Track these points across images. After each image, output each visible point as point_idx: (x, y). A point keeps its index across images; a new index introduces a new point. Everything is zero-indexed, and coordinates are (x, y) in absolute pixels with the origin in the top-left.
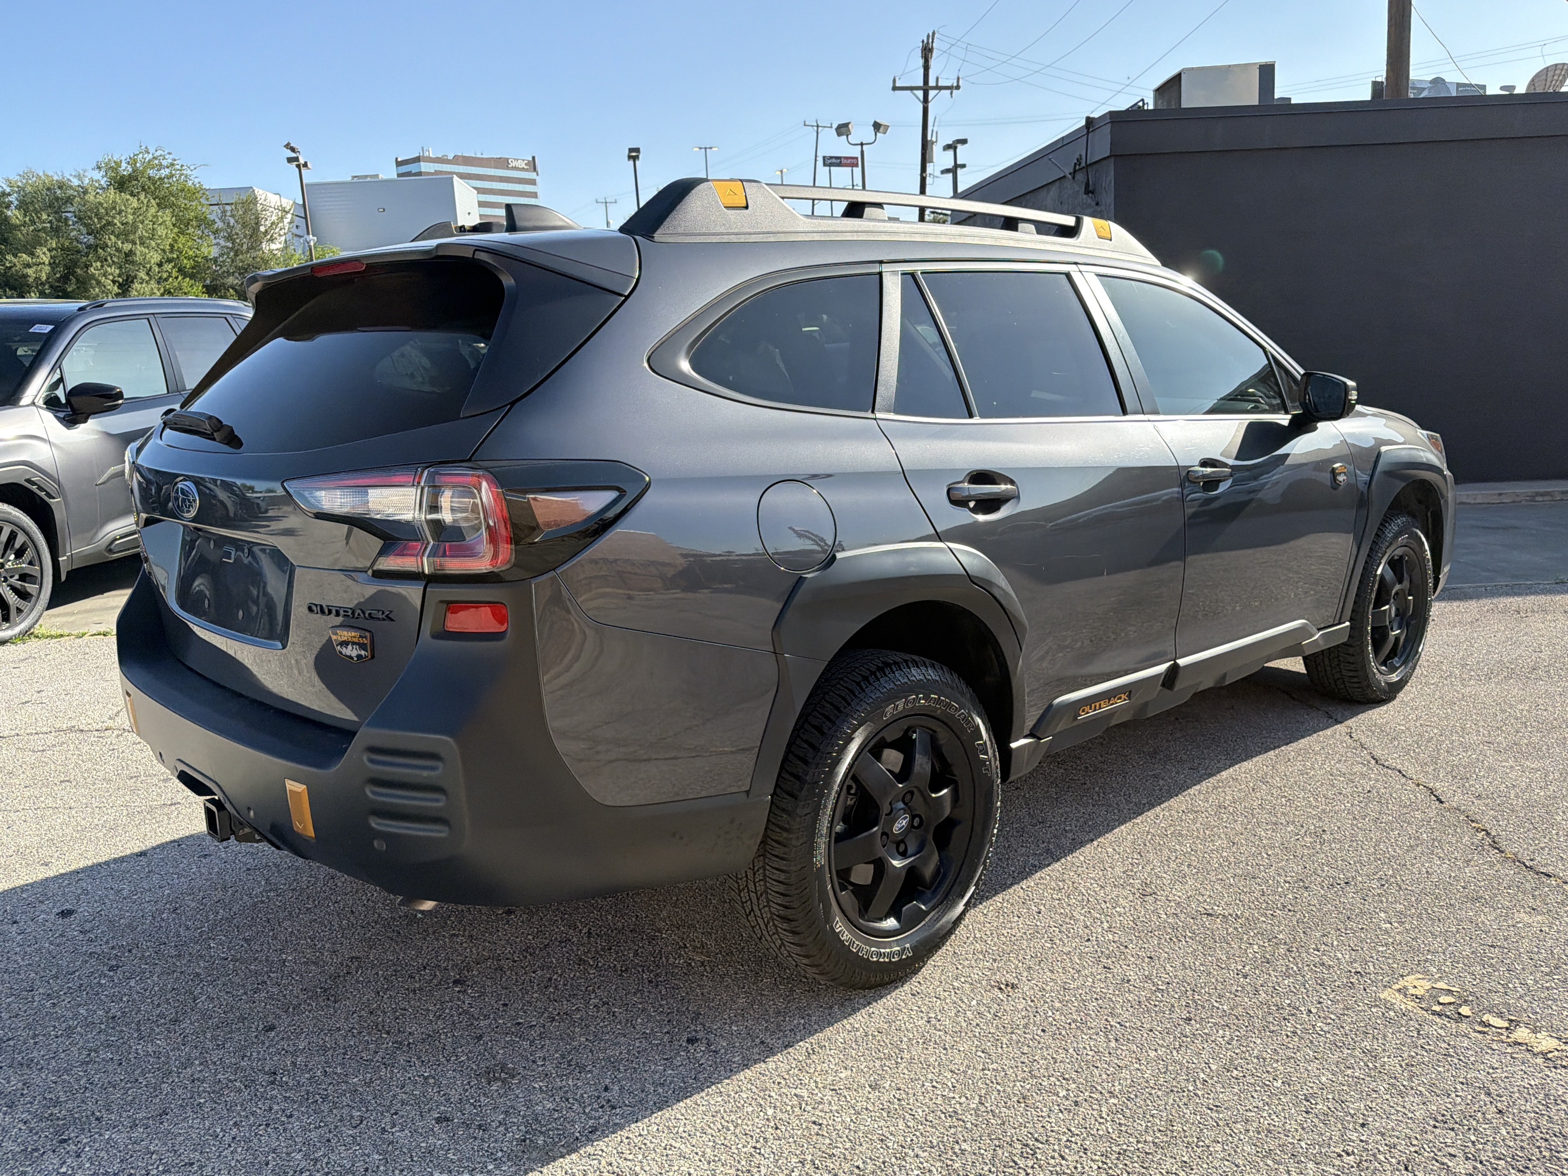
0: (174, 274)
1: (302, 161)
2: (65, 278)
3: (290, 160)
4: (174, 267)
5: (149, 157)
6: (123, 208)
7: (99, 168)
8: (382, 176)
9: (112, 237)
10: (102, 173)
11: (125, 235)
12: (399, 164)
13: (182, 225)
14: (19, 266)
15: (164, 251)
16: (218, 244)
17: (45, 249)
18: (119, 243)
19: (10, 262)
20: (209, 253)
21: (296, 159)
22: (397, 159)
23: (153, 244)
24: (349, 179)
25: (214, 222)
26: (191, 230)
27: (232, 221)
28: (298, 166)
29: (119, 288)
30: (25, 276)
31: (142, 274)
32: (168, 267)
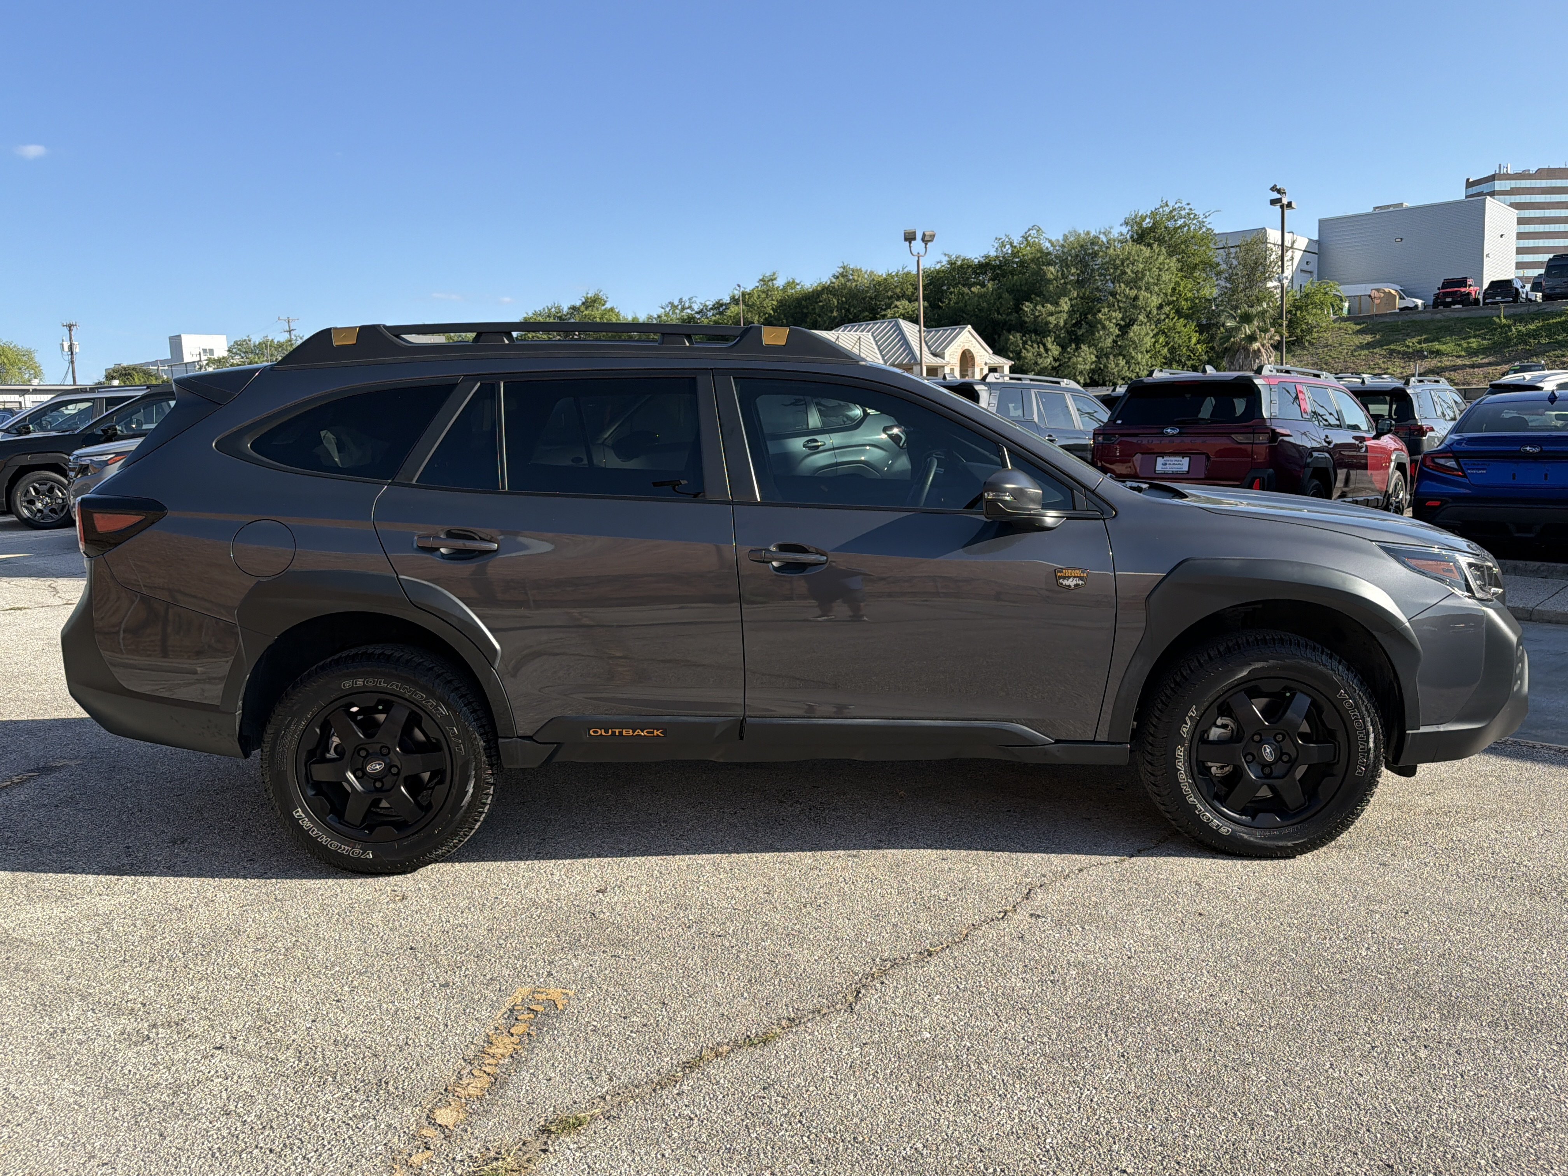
0: (1172, 315)
1: (1285, 201)
2: (1078, 324)
3: (1273, 202)
4: (1172, 309)
5: (1167, 210)
6: (1136, 258)
7: (1127, 223)
8: (1407, 204)
9: (1122, 285)
10: (1129, 228)
11: (1134, 283)
12: (1469, 184)
13: (1188, 269)
14: (1044, 315)
15: (1165, 294)
16: (1218, 285)
17: (1067, 299)
18: (1127, 290)
19: (1040, 311)
20: (1211, 294)
21: (1279, 201)
22: (1468, 180)
23: (1156, 289)
24: (1371, 210)
25: (1218, 264)
26: (1197, 274)
27: (1235, 262)
28: (1282, 207)
29: (1119, 330)
30: (1049, 323)
31: (1142, 317)
32: (1167, 309)
